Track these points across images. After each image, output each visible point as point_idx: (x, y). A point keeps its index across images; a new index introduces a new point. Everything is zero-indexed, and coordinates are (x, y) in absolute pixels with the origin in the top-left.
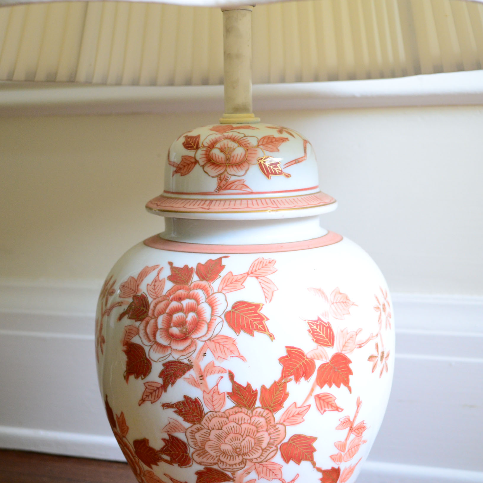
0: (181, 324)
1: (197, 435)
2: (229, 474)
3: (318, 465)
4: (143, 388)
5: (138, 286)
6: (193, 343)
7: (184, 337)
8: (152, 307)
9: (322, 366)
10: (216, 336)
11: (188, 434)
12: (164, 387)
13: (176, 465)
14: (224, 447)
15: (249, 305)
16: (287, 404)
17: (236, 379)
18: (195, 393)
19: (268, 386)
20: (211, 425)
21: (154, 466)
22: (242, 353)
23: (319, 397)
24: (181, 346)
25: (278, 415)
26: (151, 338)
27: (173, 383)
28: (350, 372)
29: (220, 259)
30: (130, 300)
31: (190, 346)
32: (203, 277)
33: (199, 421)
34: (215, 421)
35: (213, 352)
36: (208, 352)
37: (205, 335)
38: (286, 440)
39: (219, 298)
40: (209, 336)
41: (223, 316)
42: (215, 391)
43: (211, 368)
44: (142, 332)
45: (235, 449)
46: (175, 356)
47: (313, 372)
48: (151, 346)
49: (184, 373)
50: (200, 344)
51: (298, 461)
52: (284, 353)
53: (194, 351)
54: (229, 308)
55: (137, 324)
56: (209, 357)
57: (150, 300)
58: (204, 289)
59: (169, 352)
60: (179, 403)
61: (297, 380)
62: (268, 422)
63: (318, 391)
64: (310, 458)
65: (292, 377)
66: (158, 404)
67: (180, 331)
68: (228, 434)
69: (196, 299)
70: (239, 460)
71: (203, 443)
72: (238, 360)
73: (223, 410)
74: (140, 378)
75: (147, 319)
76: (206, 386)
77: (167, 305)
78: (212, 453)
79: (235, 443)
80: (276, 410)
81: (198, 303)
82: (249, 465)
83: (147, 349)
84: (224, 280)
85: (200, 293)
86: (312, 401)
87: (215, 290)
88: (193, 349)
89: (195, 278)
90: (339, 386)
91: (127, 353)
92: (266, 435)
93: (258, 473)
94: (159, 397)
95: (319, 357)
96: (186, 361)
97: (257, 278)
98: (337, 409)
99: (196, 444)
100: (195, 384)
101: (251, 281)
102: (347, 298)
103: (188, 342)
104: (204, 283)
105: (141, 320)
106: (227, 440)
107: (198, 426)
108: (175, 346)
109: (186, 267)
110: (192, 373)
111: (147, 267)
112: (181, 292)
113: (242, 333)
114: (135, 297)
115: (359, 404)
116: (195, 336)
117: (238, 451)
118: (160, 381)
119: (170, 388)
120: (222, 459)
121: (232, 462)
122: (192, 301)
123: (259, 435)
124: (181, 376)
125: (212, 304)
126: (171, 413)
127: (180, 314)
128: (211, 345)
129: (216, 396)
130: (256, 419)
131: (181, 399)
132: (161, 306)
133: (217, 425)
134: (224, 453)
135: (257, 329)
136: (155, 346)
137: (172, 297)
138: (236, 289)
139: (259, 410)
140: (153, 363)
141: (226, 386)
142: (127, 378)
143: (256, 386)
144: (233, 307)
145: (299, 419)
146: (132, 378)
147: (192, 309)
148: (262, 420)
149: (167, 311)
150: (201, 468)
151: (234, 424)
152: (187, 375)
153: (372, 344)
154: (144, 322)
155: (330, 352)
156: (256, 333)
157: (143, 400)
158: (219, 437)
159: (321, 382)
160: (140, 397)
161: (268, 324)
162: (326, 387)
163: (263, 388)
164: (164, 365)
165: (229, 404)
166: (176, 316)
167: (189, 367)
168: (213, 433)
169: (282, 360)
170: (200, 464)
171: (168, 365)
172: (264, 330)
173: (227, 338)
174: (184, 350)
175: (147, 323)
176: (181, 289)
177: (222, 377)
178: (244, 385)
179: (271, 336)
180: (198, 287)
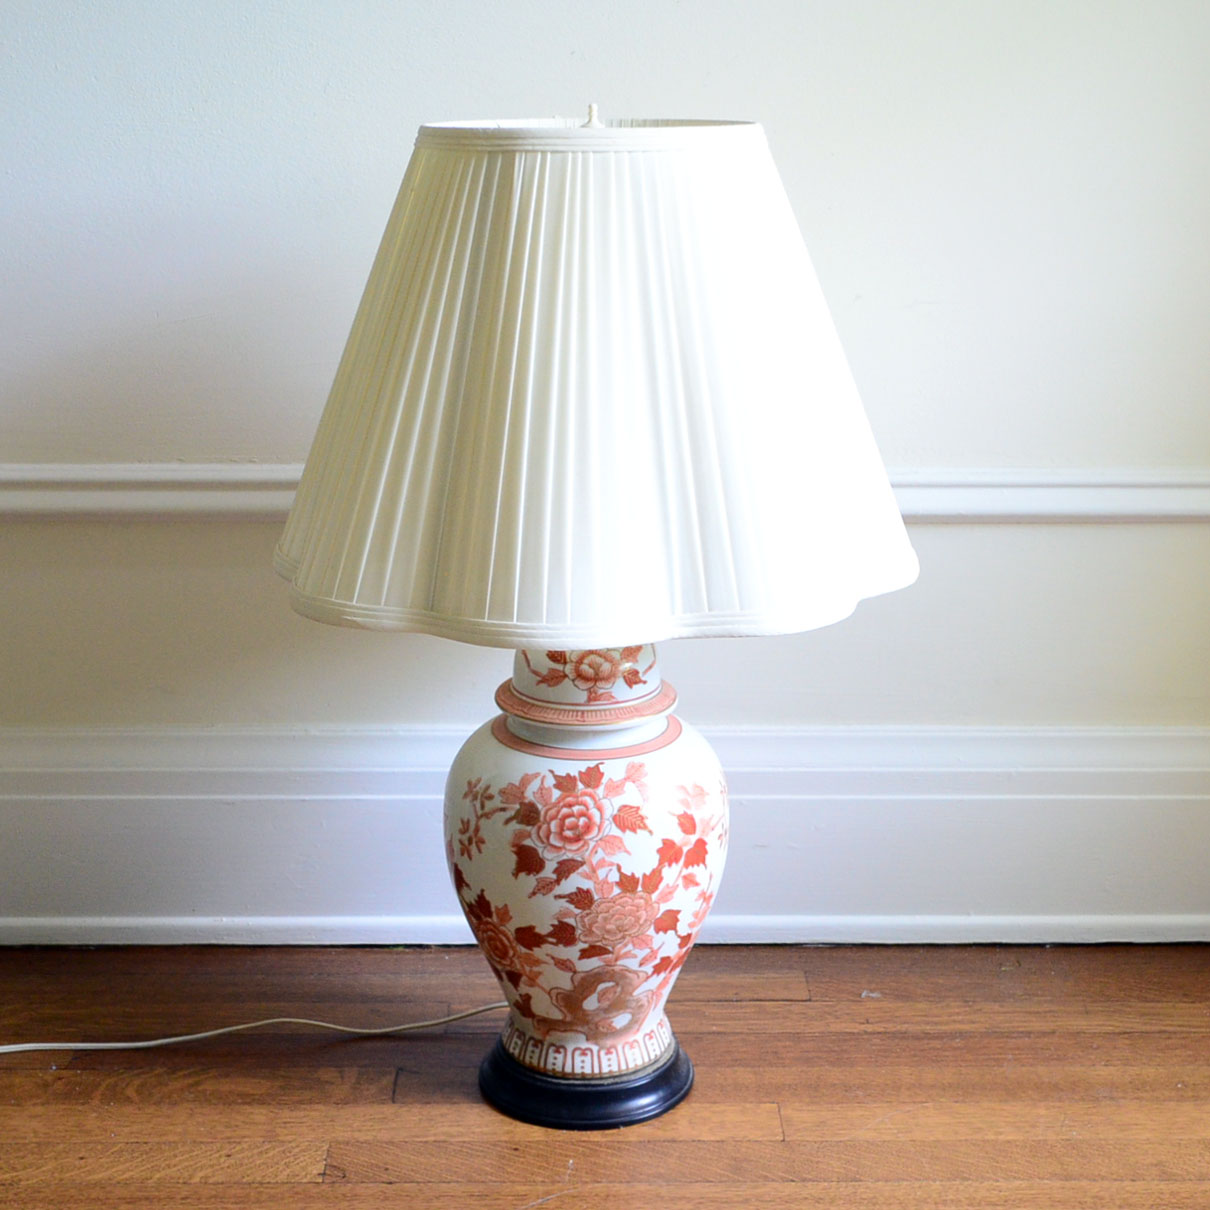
0: (574, 827)
1: (586, 920)
2: (610, 948)
3: (679, 933)
4: (535, 883)
5: (523, 793)
6: (586, 843)
7: (577, 839)
8: (542, 813)
9: (689, 851)
10: (607, 836)
11: (578, 919)
12: (558, 882)
13: (561, 946)
14: (608, 927)
15: (632, 807)
16: (662, 886)
17: (623, 870)
18: (586, 885)
19: (648, 873)
20: (599, 910)
21: (535, 949)
22: (629, 849)
23: (685, 877)
24: (574, 847)
25: (654, 896)
26: (545, 840)
27: (567, 877)
28: (706, 852)
29: (597, 766)
30: (517, 806)
31: (583, 846)
32: (587, 785)
33: (589, 907)
34: (603, 906)
35: (604, 850)
36: (600, 850)
37: (596, 836)
38: (658, 916)
39: (605, 803)
40: (600, 837)
41: (611, 819)
42: (605, 881)
43: (602, 863)
44: (534, 836)
45: (618, 928)
46: (569, 855)
47: (681, 857)
48: (545, 848)
49: (578, 868)
50: (592, 844)
51: (665, 931)
52: (660, 845)
53: (587, 850)
54: (615, 812)
55: (529, 828)
56: (600, 854)
57: (540, 807)
58: (591, 796)
59: (563, 851)
60: (572, 894)
61: (670, 865)
62: (646, 903)
63: (685, 872)
64: (674, 928)
65: (666, 864)
66: (551, 895)
67: (574, 834)
68: (613, 916)
69: (585, 805)
70: (619, 936)
71: (591, 925)
72: (625, 854)
73: (611, 896)
74: (532, 875)
75: (539, 824)
76: (597, 878)
77: (558, 812)
78: (597, 932)
79: (618, 923)
80: (653, 892)
81: (588, 809)
82: (628, 938)
83: (540, 851)
84: (606, 787)
85: (588, 799)
86: (680, 882)
87: (601, 796)
88: (585, 848)
89: (580, 786)
90: (698, 865)
91: (517, 853)
92: (644, 912)
93: (634, 945)
94: (551, 890)
95: (686, 844)
96: (579, 859)
97: (634, 782)
98: (697, 884)
99: (584, 926)
100: (588, 877)
101: (629, 785)
102: (702, 790)
103: (581, 843)
104: (589, 790)
105: (533, 825)
106: (612, 921)
107: (588, 911)
108: (568, 847)
109: (568, 775)
110: (585, 868)
111: (527, 775)
112: (570, 799)
113: (628, 832)
114: (521, 804)
115: (711, 877)
116: (586, 837)
117: (620, 929)
118: (554, 877)
119: (563, 882)
120: (606, 936)
121: (614, 938)
122: (582, 808)
123: (638, 914)
124: (574, 871)
125: (600, 809)
126: (563, 903)
127: (573, 819)
128: (602, 843)
129: (605, 886)
130: (637, 901)
131: (574, 890)
132: (553, 812)
133: (605, 910)
134: (608, 932)
135: (640, 827)
136: (549, 847)
137: (561, 804)
138: (618, 794)
139: (641, 893)
140: (547, 862)
141: (614, 877)
142: (516, 875)
143: (639, 875)
144: (619, 810)
145: (669, 896)
146: (522, 875)
147: (582, 814)
148: (642, 901)
149: (560, 816)
150: (586, 946)
151: (619, 907)
152: (580, 870)
153: (720, 825)
154: (536, 827)
155: (693, 838)
156: (639, 831)
157: (534, 894)
158: (605, 919)
159: (686, 865)
160: (531, 890)
161: (647, 822)
162: (690, 867)
163: (644, 875)
164: (558, 863)
165: (617, 891)
166: (568, 821)
167: (582, 863)
168: (600, 916)
169: (659, 851)
170: (585, 942)
171: (561, 863)
172: (645, 827)
173: (615, 837)
174: (578, 850)
175: (540, 828)
176: (569, 796)
177: (611, 870)
178: (629, 874)
179: (651, 832)
180: (585, 794)
